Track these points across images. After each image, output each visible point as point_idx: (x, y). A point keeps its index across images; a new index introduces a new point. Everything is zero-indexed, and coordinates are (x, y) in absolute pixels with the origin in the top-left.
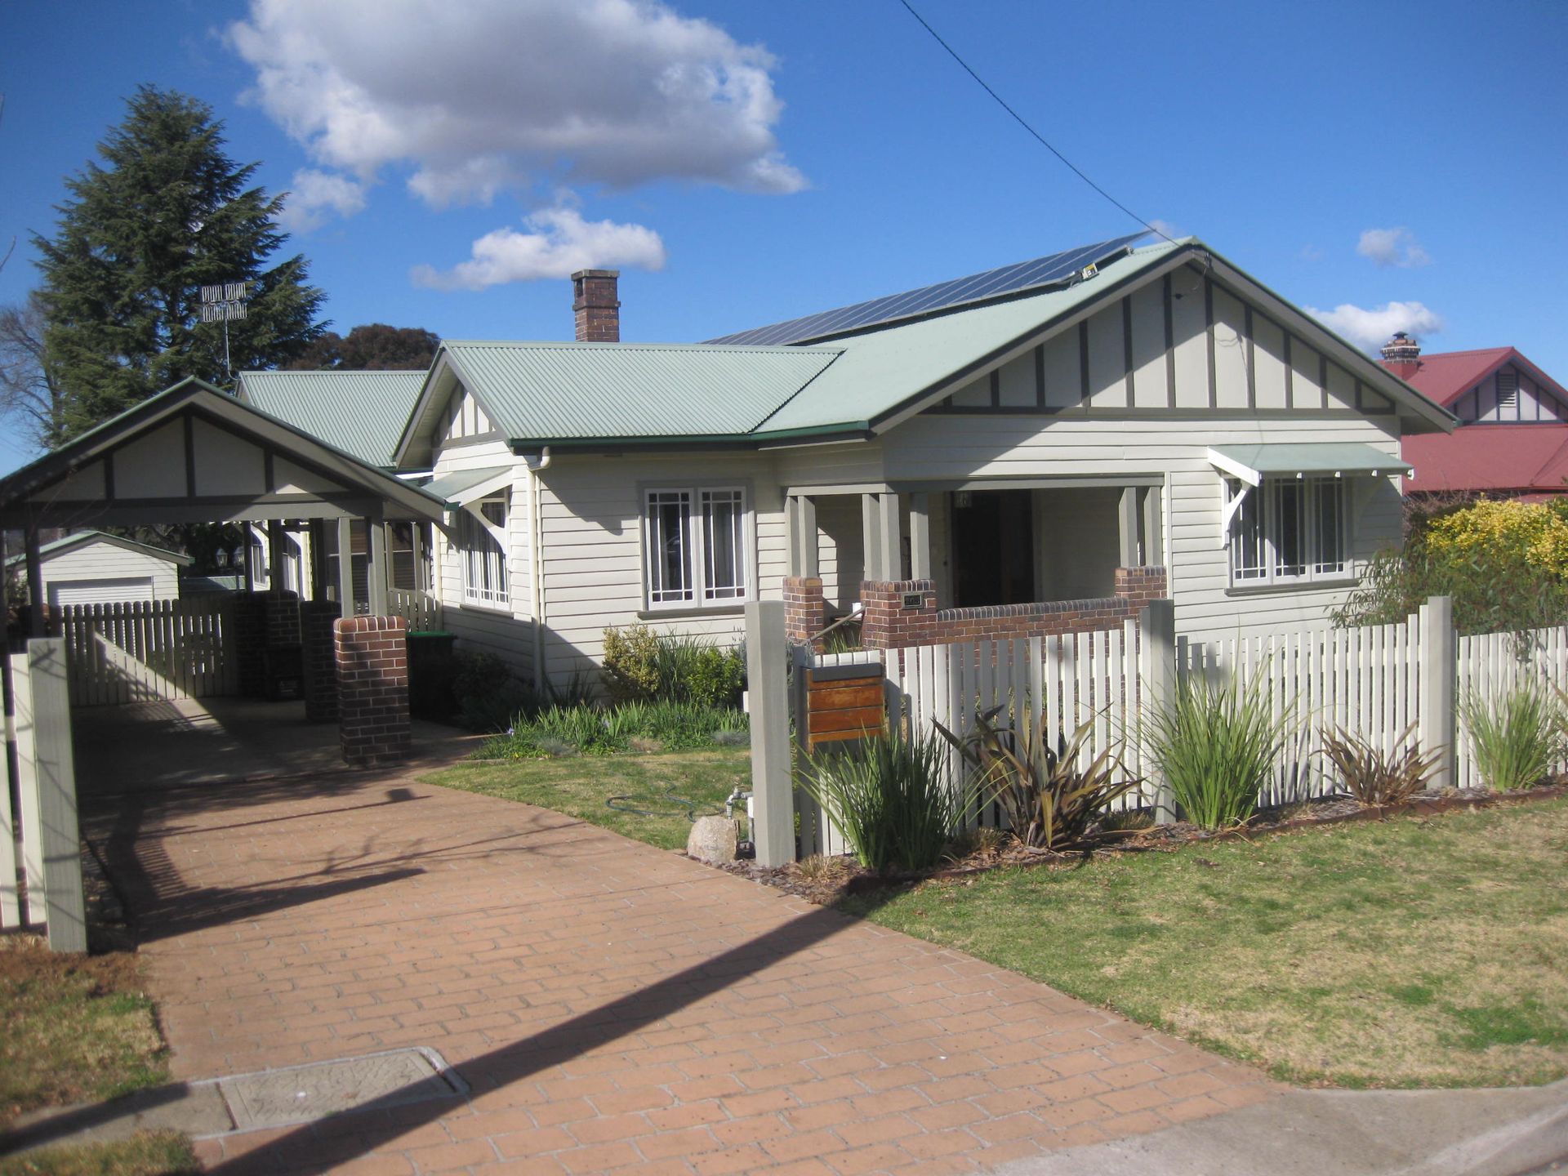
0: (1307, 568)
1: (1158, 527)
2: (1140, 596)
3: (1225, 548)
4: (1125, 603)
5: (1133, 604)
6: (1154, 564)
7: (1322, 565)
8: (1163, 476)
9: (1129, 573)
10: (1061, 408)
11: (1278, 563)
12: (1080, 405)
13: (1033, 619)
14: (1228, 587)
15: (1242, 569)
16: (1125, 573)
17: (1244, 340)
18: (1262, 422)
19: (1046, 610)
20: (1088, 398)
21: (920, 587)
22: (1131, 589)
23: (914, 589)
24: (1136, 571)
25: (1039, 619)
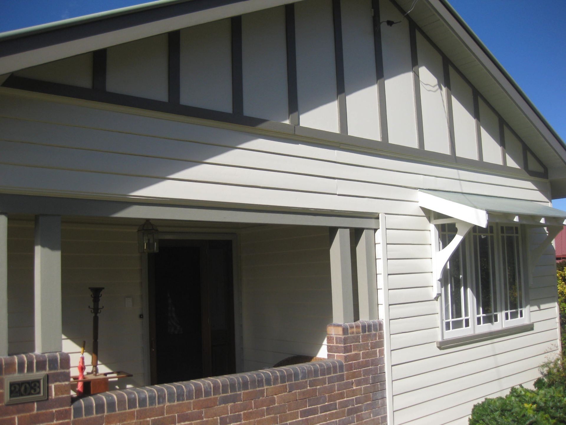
0: (499, 315)
1: (372, 276)
2: (357, 357)
3: (436, 299)
4: (341, 366)
5: (350, 367)
6: (370, 318)
7: (509, 311)
8: (378, 218)
9: (345, 331)
10: (262, 121)
11: (478, 313)
12: (287, 122)
13: (225, 401)
14: (440, 339)
15: (451, 320)
16: (340, 330)
17: (444, 89)
18: (460, 172)
19: (245, 385)
20: (296, 114)
21: (41, 365)
22: (347, 350)
23: (30, 369)
24: (352, 327)
25: (234, 399)
